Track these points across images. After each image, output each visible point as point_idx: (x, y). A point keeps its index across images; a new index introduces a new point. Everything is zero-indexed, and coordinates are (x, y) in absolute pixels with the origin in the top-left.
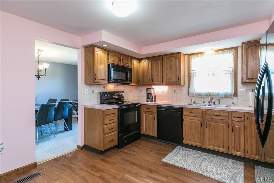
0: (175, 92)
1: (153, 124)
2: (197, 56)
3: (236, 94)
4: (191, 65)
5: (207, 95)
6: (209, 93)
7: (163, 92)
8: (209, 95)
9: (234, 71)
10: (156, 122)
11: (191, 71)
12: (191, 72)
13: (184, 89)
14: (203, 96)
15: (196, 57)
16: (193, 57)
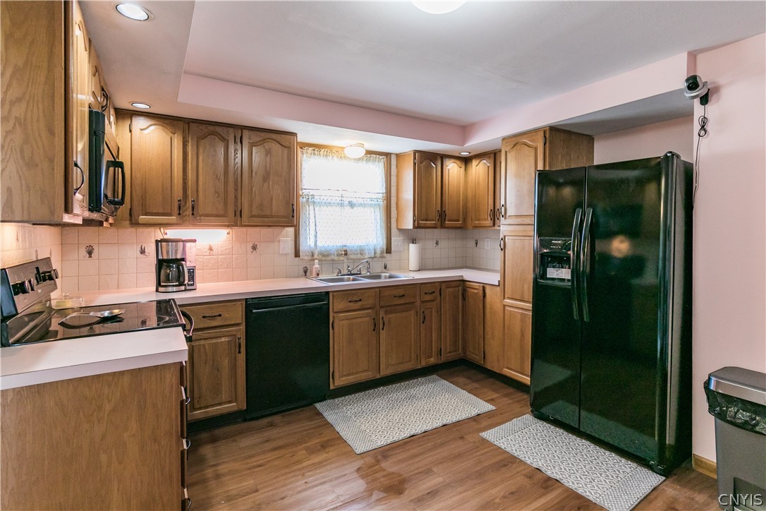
0: (254, 248)
1: (234, 367)
2: (316, 152)
3: (389, 251)
4: (301, 173)
5: (340, 252)
6: (345, 248)
7: (211, 249)
8: (343, 253)
9: (385, 202)
10: (242, 358)
11: (302, 189)
12: (301, 193)
13: (281, 239)
14: (332, 256)
15: (314, 154)
16: (307, 152)
